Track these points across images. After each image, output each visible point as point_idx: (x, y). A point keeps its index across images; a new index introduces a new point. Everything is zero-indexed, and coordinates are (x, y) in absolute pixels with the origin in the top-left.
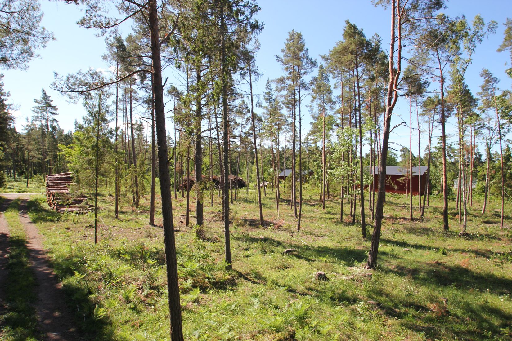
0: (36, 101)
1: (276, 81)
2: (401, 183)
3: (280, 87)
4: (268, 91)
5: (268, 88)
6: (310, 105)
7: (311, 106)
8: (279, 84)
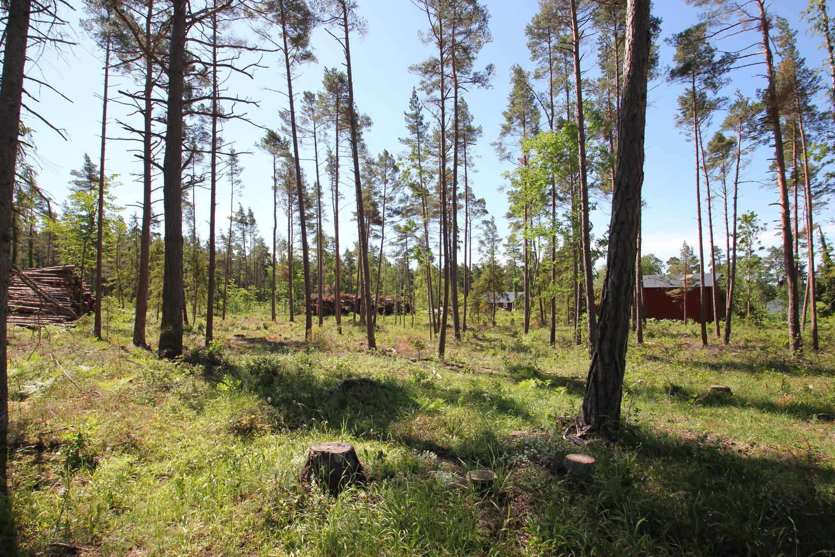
0: (74, 173)
1: (420, 69)
2: (673, 299)
3: (428, 82)
4: (414, 112)
5: (415, 107)
6: (498, 142)
7: (500, 144)
8: (427, 76)
